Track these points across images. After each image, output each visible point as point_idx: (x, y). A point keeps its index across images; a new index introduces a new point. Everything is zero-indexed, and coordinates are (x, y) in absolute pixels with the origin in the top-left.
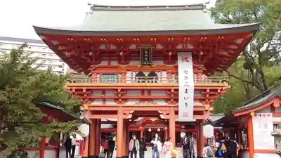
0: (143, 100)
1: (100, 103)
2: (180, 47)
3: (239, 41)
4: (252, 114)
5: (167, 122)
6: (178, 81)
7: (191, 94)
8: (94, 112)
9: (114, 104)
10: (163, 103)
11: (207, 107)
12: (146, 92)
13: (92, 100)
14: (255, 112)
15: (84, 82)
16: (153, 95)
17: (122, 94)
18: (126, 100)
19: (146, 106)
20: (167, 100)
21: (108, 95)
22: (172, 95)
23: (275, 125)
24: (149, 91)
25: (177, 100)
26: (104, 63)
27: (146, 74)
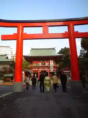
1: (35, 69)
5: (48, 72)
6: (50, 65)
7: (53, 67)
9: (37, 69)
10: (47, 69)
19: (44, 70)
26: (35, 61)
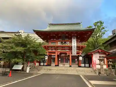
0: (62, 50)
1: (51, 50)
2: (73, 35)
3: (89, 33)
4: (93, 54)
6: (72, 45)
8: (49, 53)
9: (54, 50)
11: (80, 51)
12: (63, 47)
13: (49, 49)
14: (94, 53)
15: (47, 44)
16: (65, 48)
17: (57, 48)
18: (58, 50)
20: (69, 50)
21: (53, 48)
22: (70, 48)
23: (100, 57)
24: (64, 47)
25: (72, 50)
26: (52, 40)
27: (63, 42)
